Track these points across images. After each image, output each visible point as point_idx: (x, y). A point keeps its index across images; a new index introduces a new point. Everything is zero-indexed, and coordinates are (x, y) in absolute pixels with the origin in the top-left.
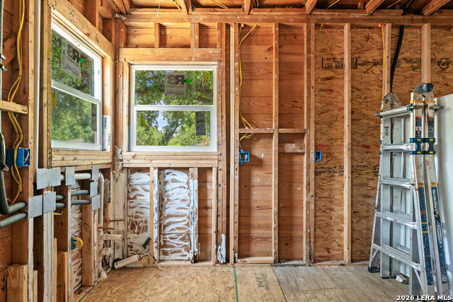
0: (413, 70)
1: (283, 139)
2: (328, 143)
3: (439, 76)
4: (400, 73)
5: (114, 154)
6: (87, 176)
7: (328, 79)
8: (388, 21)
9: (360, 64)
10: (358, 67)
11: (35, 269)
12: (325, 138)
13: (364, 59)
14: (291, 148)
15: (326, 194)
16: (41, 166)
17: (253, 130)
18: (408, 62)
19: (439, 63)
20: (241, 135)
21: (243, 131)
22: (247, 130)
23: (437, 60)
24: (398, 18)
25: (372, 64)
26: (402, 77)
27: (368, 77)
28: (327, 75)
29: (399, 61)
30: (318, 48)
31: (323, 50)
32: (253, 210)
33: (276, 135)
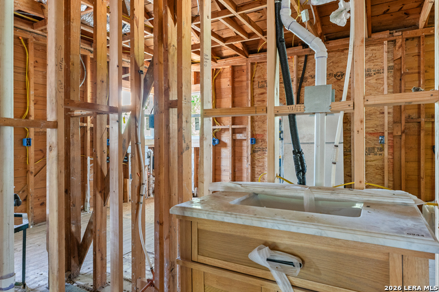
1: (234, 132)
2: (262, 133)
3: (335, 85)
7: (262, 94)
8: (294, 54)
12: (260, 130)
14: (239, 136)
15: (260, 164)
17: (220, 127)
18: (313, 78)
19: (335, 76)
20: (214, 129)
21: (214, 127)
22: (217, 127)
23: (334, 74)
24: (301, 51)
28: (261, 92)
29: (307, 78)
30: (256, 76)
31: (259, 77)
32: (222, 172)
33: (230, 129)
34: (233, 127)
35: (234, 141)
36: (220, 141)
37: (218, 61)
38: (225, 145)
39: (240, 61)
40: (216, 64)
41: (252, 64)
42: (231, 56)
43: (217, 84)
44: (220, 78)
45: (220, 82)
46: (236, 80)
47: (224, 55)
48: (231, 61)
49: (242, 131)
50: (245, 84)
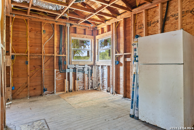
0: (176, 20)
1: (126, 57)
3: (191, 19)
4: (169, 23)
5: (94, 62)
6: (84, 67)
9: (152, 24)
10: (151, 25)
11: (68, 81)
13: (153, 21)
16: (69, 64)
17: (119, 54)
18: (173, 17)
20: (116, 56)
22: (117, 54)
23: (190, 10)
25: (156, 22)
26: (170, 24)
27: (155, 28)
28: (140, 31)
29: (169, 17)
30: (137, 22)
31: (139, 22)
32: (120, 79)
33: (123, 55)
34: (125, 54)
35: (126, 62)
36: (119, 62)
37: (117, 17)
38: (121, 64)
39: (128, 14)
40: (116, 19)
41: (135, 15)
42: (123, 13)
43: (118, 30)
44: (119, 27)
45: (119, 29)
46: (127, 26)
47: (120, 13)
48: (123, 16)
49: (129, 56)
50: (131, 28)
